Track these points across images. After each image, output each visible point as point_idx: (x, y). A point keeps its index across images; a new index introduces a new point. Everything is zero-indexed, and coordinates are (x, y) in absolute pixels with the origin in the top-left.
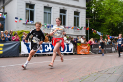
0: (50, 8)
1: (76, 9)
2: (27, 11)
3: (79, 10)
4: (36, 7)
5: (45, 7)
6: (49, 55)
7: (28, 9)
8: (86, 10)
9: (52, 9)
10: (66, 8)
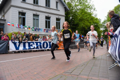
0: (38, 16)
1: (57, 17)
2: (19, 18)
3: (60, 17)
4: (26, 15)
5: (34, 15)
6: (34, 51)
7: (21, 16)
8: (65, 17)
9: (40, 17)
10: (50, 15)
